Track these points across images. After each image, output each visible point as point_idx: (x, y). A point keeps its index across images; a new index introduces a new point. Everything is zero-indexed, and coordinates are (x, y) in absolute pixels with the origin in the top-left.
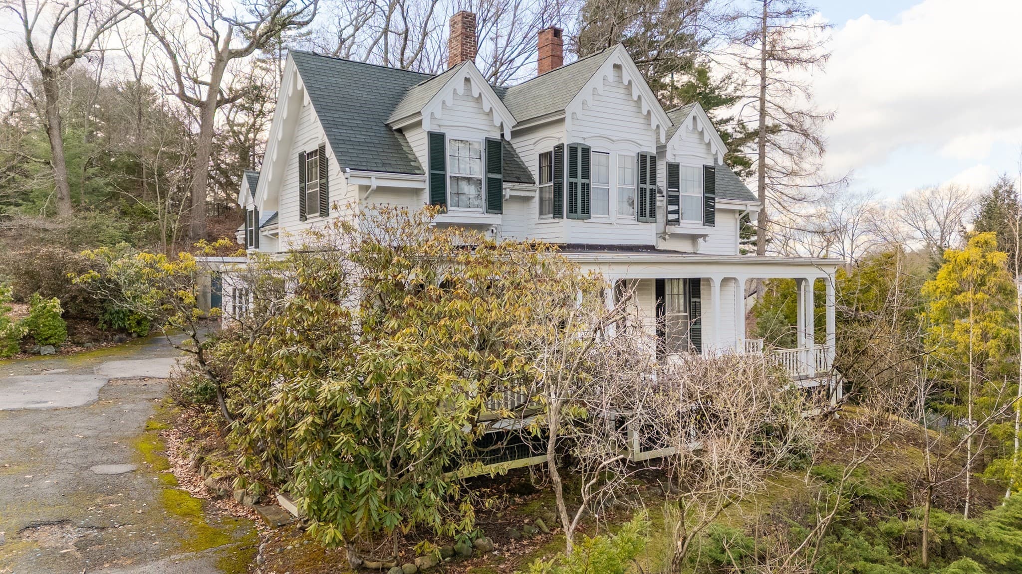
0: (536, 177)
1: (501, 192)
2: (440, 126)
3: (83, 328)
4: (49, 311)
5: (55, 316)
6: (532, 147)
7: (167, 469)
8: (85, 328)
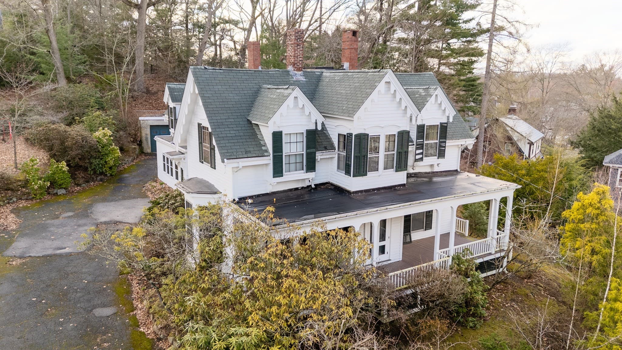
0: (336, 145)
1: (315, 157)
2: (279, 127)
3: (79, 173)
4: (60, 170)
5: (64, 172)
6: (334, 127)
7: (132, 311)
8: (80, 174)
